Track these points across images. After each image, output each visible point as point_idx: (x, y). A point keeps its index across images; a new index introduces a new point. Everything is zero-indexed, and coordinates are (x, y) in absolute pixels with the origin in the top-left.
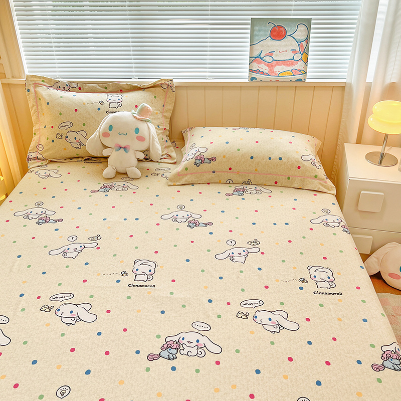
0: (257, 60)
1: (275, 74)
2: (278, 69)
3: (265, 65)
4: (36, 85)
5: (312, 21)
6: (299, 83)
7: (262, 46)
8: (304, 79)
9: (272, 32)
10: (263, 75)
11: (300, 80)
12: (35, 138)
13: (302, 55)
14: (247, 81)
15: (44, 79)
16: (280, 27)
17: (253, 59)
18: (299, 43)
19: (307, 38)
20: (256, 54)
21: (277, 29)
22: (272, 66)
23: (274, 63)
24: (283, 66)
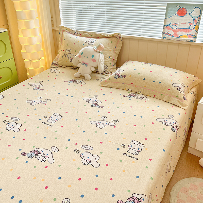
0: (168, 27)
1: (177, 36)
2: (179, 33)
3: (172, 30)
4: (63, 31)
6: (191, 43)
7: (172, 19)
8: (195, 41)
9: (178, 11)
10: (170, 36)
11: (192, 41)
12: (58, 55)
13: (195, 26)
14: (161, 38)
15: (67, 29)
16: (183, 8)
17: (165, 27)
18: (194, 19)
19: (199, 16)
20: (167, 23)
21: (182, 10)
22: (176, 31)
23: (178, 29)
24: (182, 32)
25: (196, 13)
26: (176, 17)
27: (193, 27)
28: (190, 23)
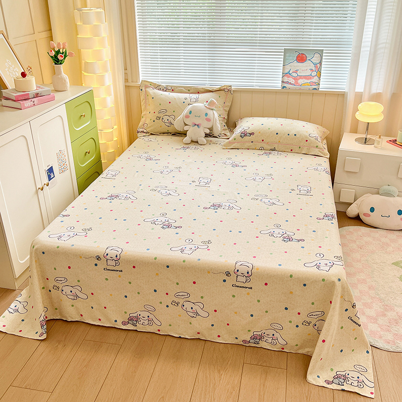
0: (287, 75)
1: (299, 84)
2: (301, 81)
3: (292, 78)
4: (146, 87)
5: (324, 51)
7: (291, 66)
8: (318, 89)
9: (297, 57)
10: (290, 85)
12: (143, 120)
13: (317, 72)
15: (151, 83)
16: (303, 54)
17: (285, 75)
19: (320, 62)
20: (287, 71)
21: (301, 55)
22: (297, 79)
23: (299, 77)
24: (304, 80)
25: (316, 59)
26: (296, 64)
27: (314, 74)
28: (312, 70)
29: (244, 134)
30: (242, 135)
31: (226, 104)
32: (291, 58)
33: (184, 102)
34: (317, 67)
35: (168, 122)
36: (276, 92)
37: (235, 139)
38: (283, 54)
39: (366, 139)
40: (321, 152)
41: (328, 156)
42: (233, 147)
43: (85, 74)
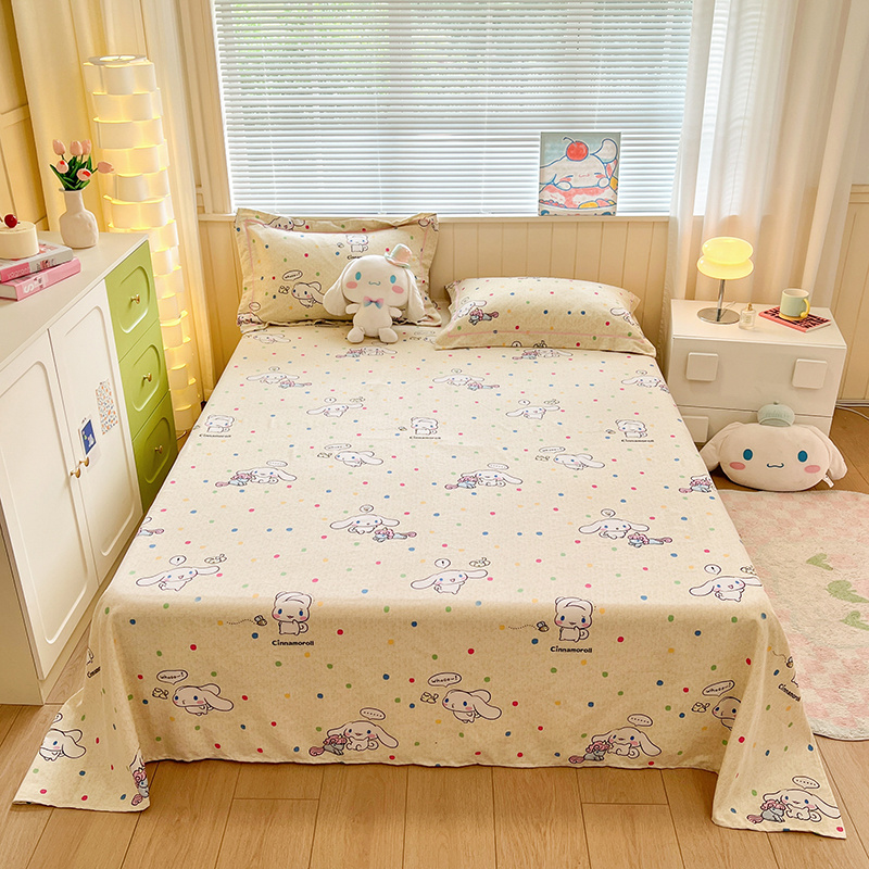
0: (550, 187)
1: (575, 205)
2: (578, 199)
3: (560, 194)
4: (248, 223)
5: (622, 136)
6: (607, 218)
7: (556, 169)
8: (614, 213)
9: (569, 150)
10: (557, 208)
11: (608, 214)
13: (609, 180)
14: (537, 215)
15: (259, 214)
16: (580, 143)
17: (544, 186)
19: (615, 158)
20: (548, 179)
21: (575, 146)
22: (570, 195)
23: (574, 191)
24: (584, 195)
25: (607, 152)
26: (566, 163)
27: (605, 182)
28: (599, 175)
29: (477, 317)
30: (473, 318)
31: (426, 252)
32: (555, 151)
33: (338, 253)
34: (610, 168)
35: (305, 296)
36: (526, 223)
37: (459, 328)
38: (539, 143)
39: (720, 310)
40: (638, 345)
41: (654, 354)
42: (456, 344)
43: (114, 202)
